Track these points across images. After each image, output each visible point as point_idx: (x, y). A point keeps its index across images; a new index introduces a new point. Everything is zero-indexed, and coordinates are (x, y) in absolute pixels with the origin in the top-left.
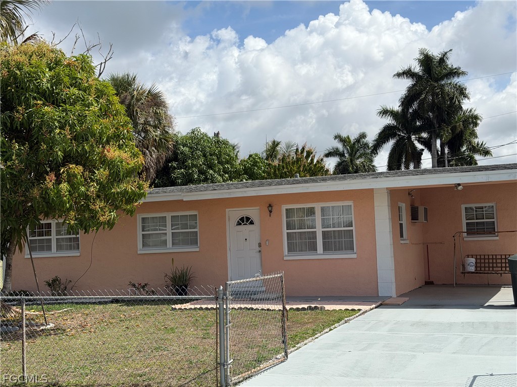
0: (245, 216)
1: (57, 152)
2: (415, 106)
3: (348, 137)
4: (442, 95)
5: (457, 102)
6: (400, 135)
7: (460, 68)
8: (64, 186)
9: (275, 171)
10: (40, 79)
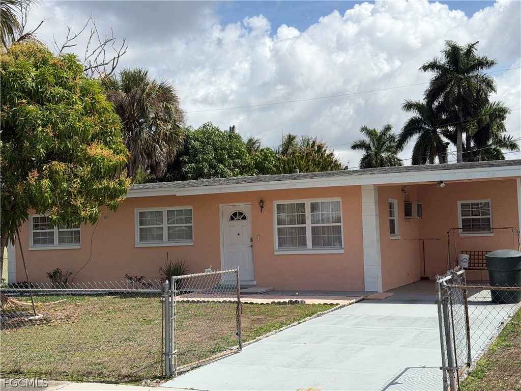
0: (238, 211)
1: (39, 149)
2: (441, 99)
3: (375, 130)
5: (483, 95)
6: (425, 129)
8: (46, 182)
9: (285, 166)
10: (25, 79)
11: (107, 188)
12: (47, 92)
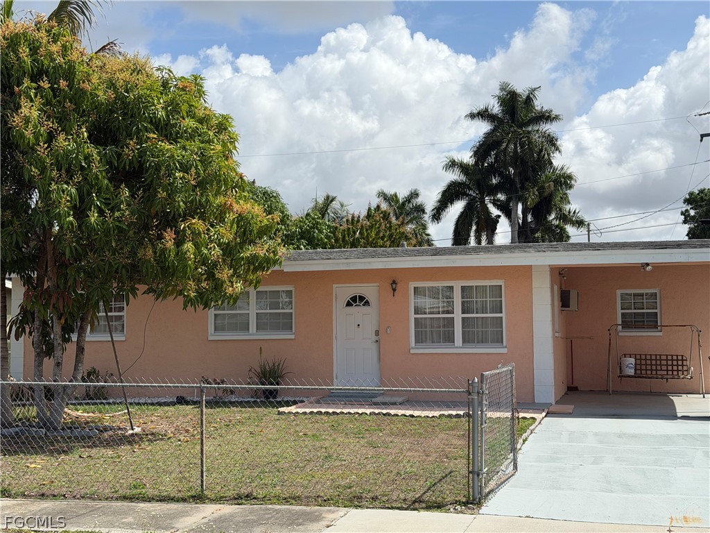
0: (358, 295)
1: (179, 202)
2: (491, 159)
3: (396, 195)
4: (529, 146)
5: (546, 156)
6: (471, 195)
8: (189, 246)
10: (155, 106)
11: (254, 257)
12: (180, 126)
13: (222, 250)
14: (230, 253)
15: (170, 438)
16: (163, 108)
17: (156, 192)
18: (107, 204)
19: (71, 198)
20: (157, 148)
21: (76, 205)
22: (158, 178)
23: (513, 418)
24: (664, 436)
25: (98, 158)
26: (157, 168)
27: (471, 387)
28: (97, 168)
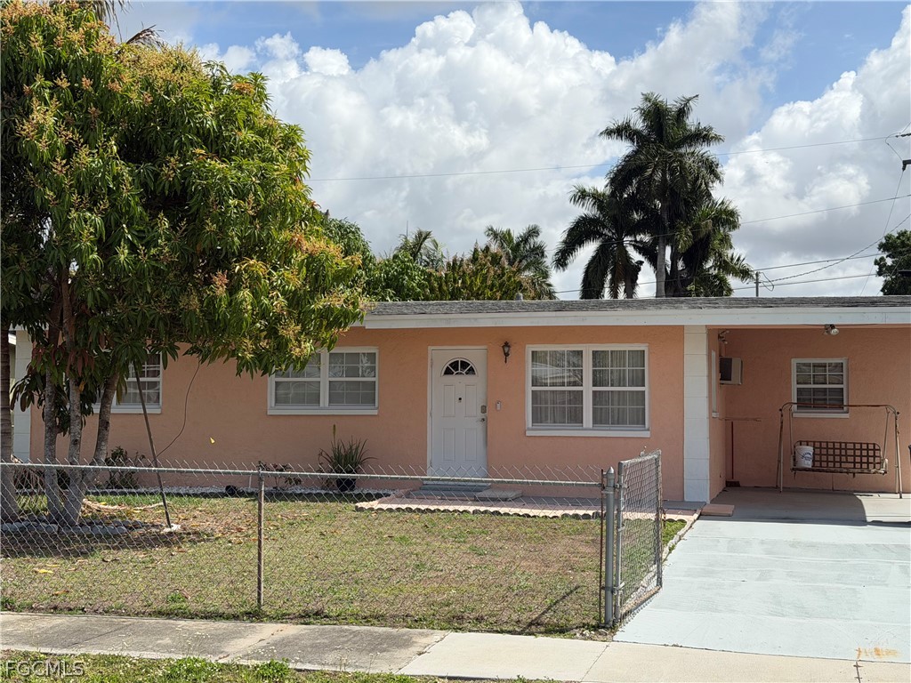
0: (460, 360)
1: (232, 237)
2: (631, 190)
3: (509, 233)
4: (681, 173)
6: (605, 235)
7: (711, 129)
8: (245, 294)
9: (440, 286)
10: (203, 113)
11: (329, 310)
12: (235, 139)
13: (287, 299)
14: (298, 304)
15: (217, 539)
16: (213, 116)
17: (203, 223)
18: (141, 239)
19: (96, 229)
20: (205, 167)
21: (101, 239)
22: (207, 206)
23: (657, 520)
24: (850, 545)
25: (130, 179)
26: (206, 192)
27: (605, 479)
28: (128, 191)
